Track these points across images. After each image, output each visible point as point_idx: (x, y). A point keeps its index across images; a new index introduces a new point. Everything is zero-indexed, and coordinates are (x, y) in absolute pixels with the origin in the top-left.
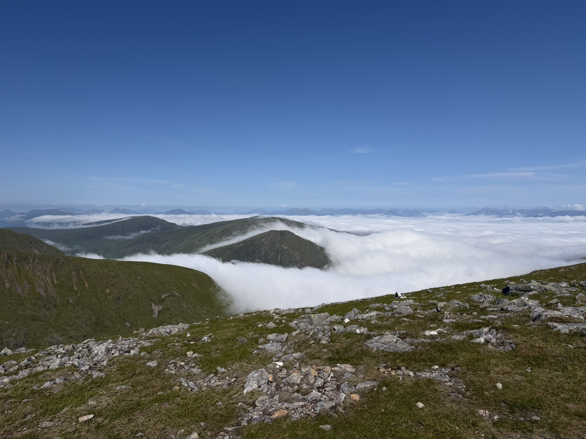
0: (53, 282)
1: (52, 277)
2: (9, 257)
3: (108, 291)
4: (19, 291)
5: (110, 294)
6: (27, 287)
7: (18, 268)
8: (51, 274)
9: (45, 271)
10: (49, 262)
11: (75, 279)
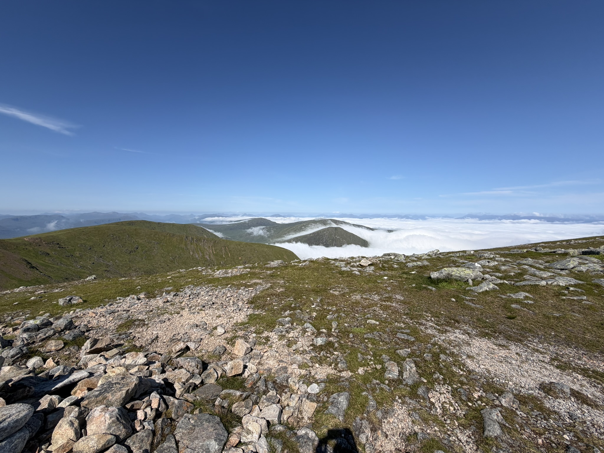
0: (213, 252)
1: (212, 250)
2: (192, 239)
3: (240, 258)
4: (197, 256)
5: (241, 260)
6: (201, 254)
7: (196, 244)
8: (212, 248)
9: (209, 247)
10: (211, 242)
11: (224, 251)
